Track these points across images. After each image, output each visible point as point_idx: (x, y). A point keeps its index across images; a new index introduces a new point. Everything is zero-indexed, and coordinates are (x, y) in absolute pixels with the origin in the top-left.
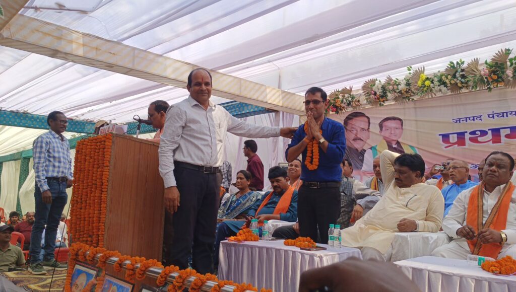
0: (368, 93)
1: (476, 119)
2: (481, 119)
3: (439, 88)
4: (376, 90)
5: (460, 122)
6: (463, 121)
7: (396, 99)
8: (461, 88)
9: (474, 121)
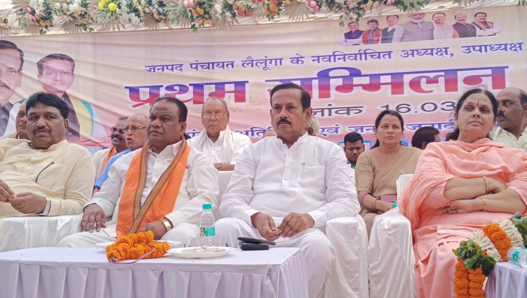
0: (21, 10)
1: (176, 68)
2: (181, 70)
3: (128, 16)
4: (35, 7)
5: (154, 71)
6: (158, 69)
7: (65, 26)
8: (158, 21)
9: (173, 71)
